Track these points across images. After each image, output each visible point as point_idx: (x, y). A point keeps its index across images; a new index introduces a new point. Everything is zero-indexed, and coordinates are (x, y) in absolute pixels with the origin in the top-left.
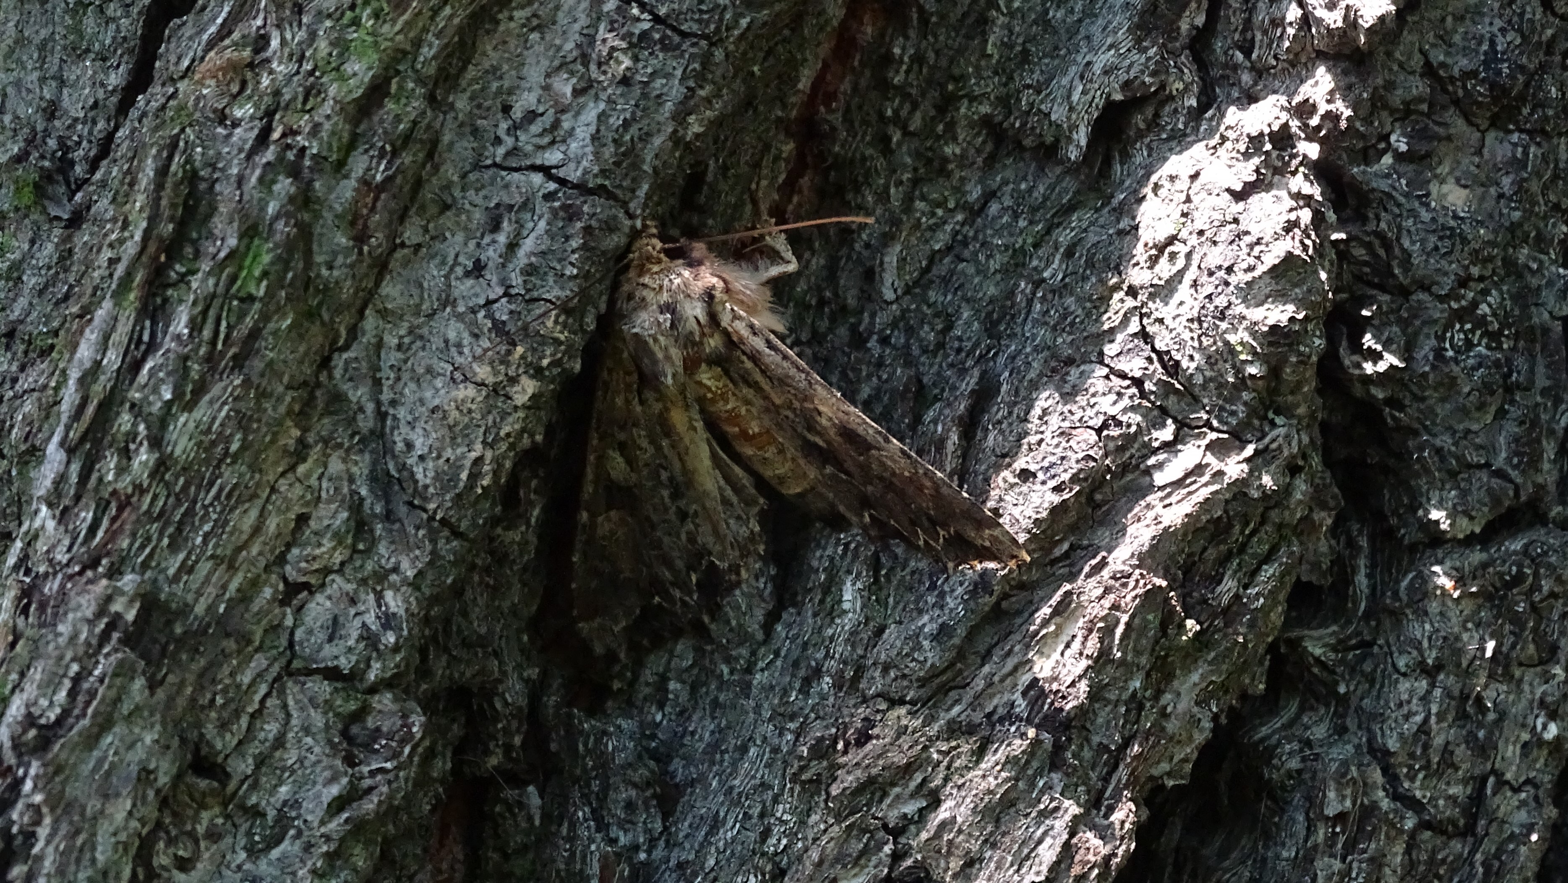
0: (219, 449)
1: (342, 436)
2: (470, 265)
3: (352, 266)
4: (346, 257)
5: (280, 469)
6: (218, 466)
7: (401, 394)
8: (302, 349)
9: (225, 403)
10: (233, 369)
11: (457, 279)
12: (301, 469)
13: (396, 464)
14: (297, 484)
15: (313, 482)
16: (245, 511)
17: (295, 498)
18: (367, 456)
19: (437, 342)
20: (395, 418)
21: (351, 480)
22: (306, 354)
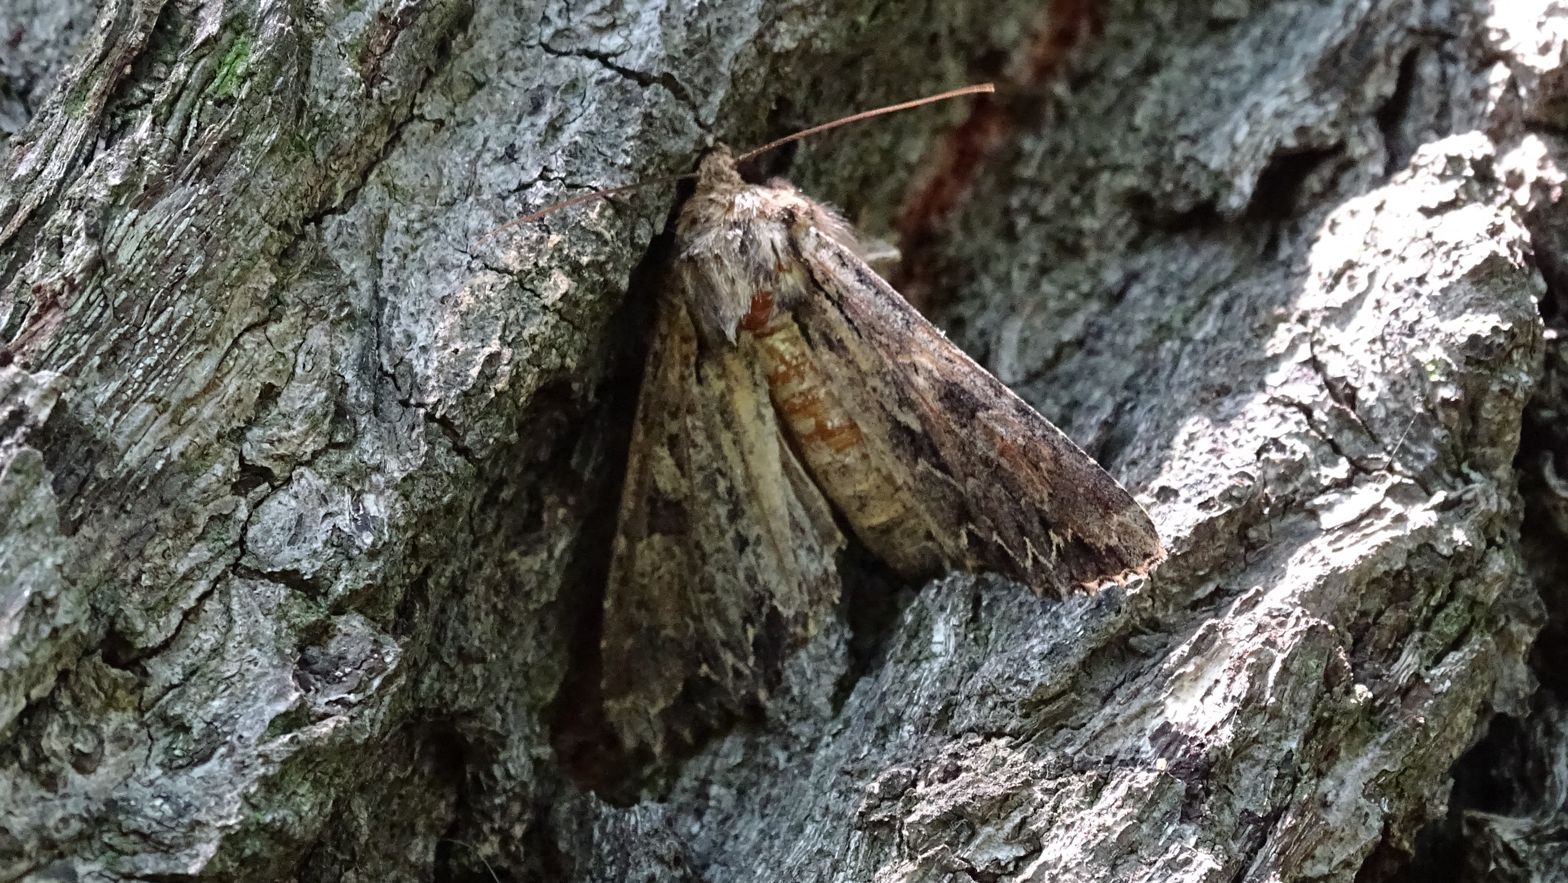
0: (172, 271)
1: (329, 304)
2: (501, 151)
3: (357, 102)
4: (350, 89)
5: (248, 320)
6: (170, 291)
7: (405, 282)
8: (288, 180)
9: (185, 215)
10: (199, 178)
11: (485, 165)
12: (273, 329)
13: (391, 359)
14: (267, 346)
15: (287, 349)
16: (200, 356)
17: (263, 363)
18: (357, 340)
19: (454, 232)
20: (395, 307)
21: (335, 360)
22: (292, 189)
